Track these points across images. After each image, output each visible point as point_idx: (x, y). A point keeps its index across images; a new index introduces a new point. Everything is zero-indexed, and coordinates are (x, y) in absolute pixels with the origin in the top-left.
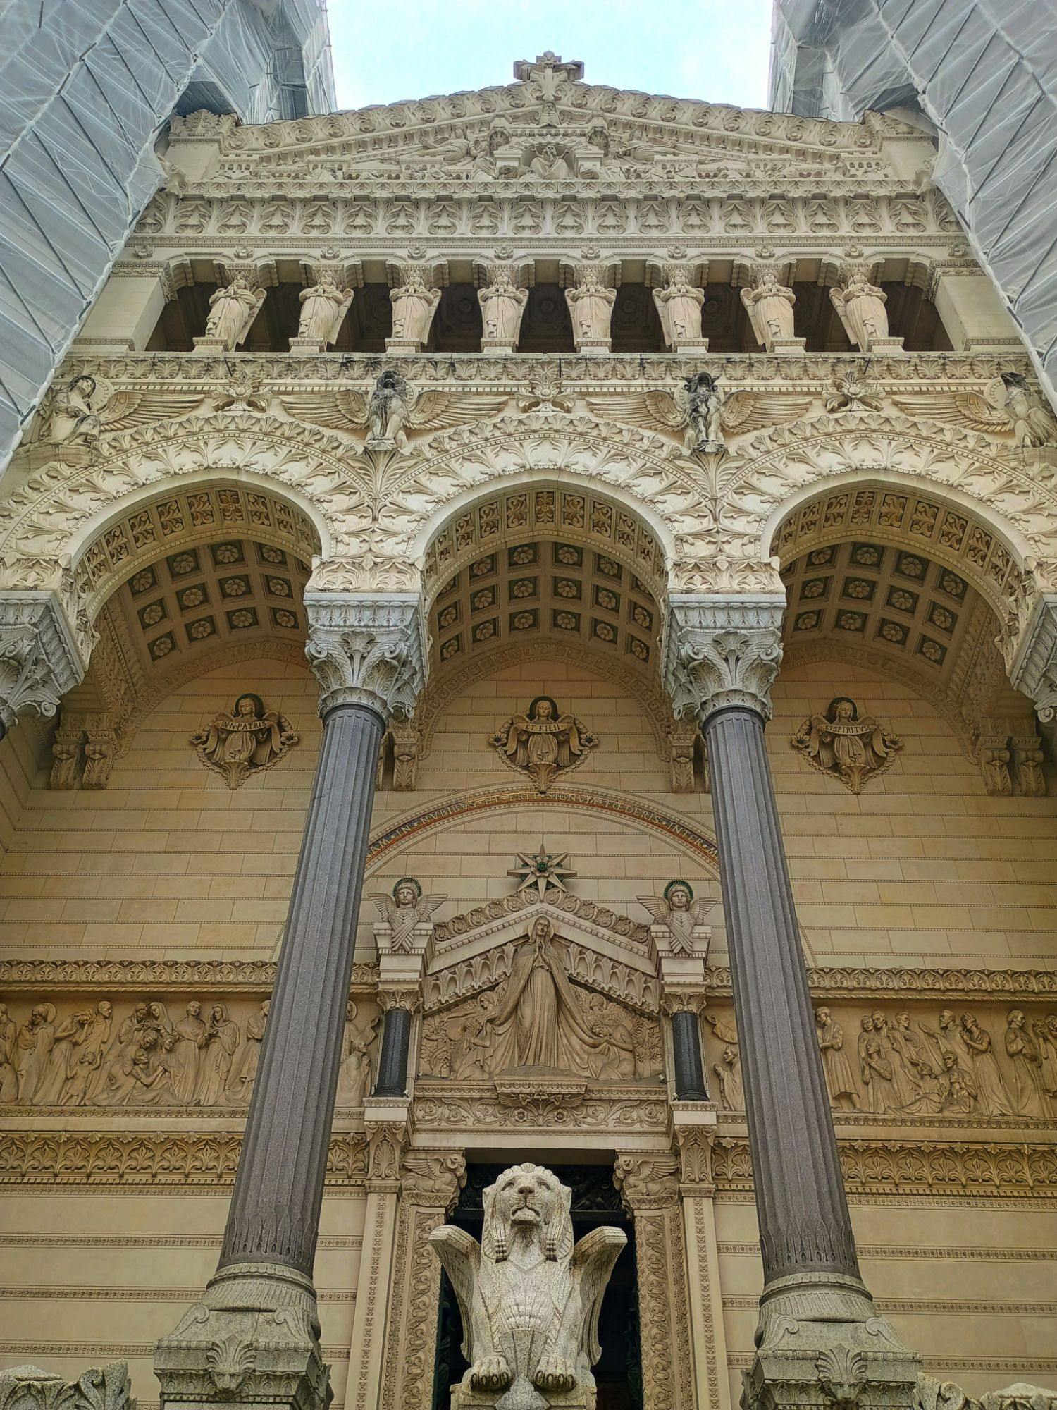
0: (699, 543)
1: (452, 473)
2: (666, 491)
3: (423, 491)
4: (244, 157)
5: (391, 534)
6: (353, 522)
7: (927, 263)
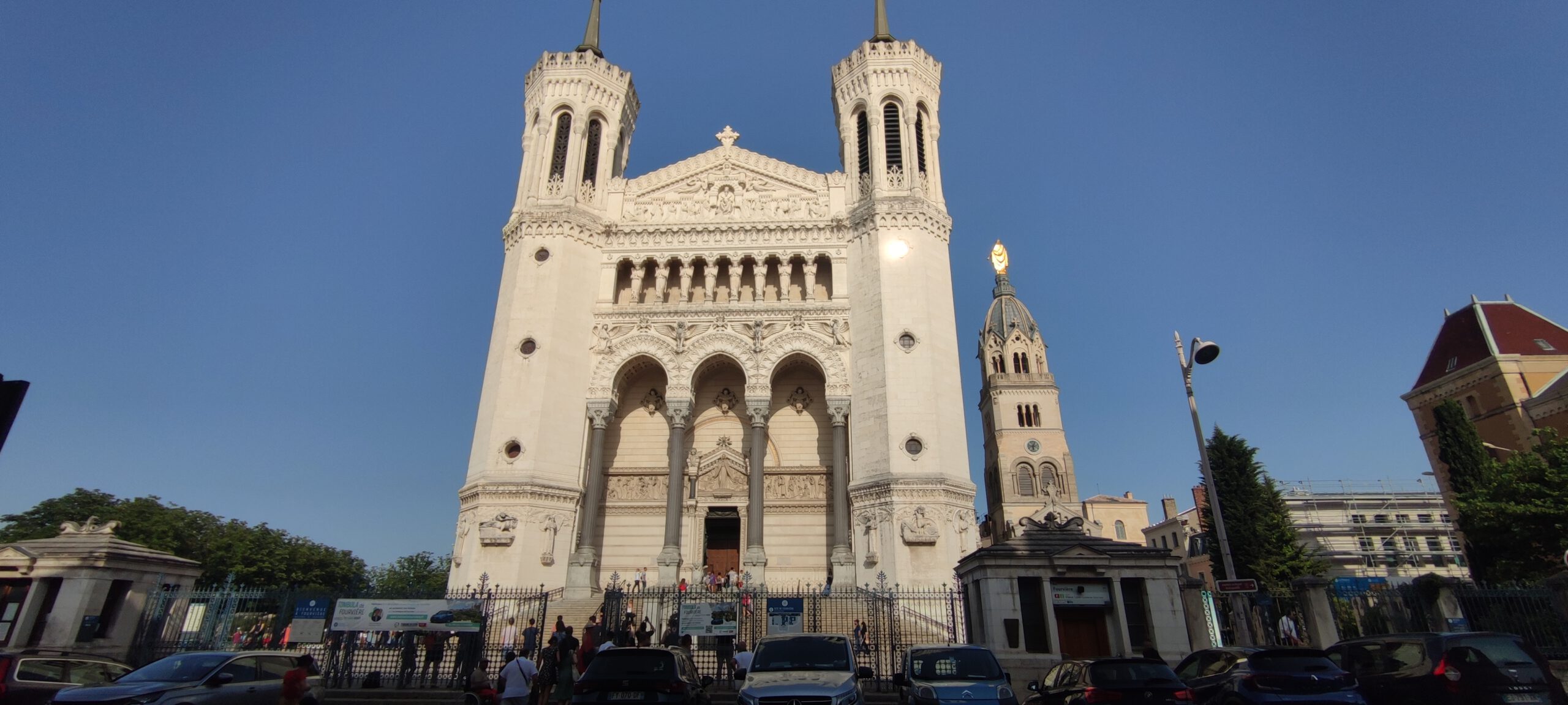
0: (754, 378)
1: (698, 354)
2: (748, 360)
3: (691, 361)
4: (631, 196)
5: (683, 376)
6: (675, 372)
7: (830, 257)
